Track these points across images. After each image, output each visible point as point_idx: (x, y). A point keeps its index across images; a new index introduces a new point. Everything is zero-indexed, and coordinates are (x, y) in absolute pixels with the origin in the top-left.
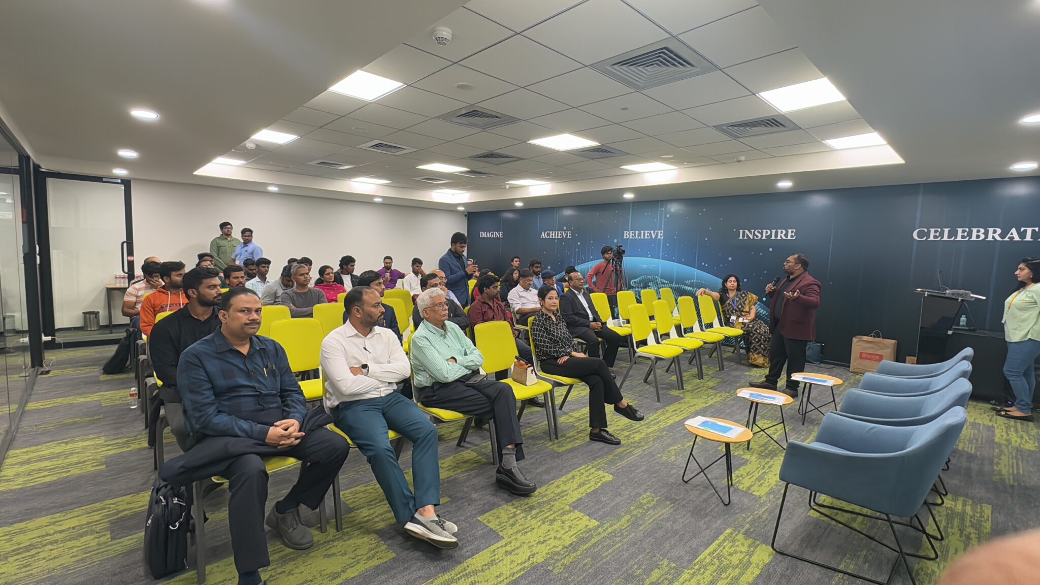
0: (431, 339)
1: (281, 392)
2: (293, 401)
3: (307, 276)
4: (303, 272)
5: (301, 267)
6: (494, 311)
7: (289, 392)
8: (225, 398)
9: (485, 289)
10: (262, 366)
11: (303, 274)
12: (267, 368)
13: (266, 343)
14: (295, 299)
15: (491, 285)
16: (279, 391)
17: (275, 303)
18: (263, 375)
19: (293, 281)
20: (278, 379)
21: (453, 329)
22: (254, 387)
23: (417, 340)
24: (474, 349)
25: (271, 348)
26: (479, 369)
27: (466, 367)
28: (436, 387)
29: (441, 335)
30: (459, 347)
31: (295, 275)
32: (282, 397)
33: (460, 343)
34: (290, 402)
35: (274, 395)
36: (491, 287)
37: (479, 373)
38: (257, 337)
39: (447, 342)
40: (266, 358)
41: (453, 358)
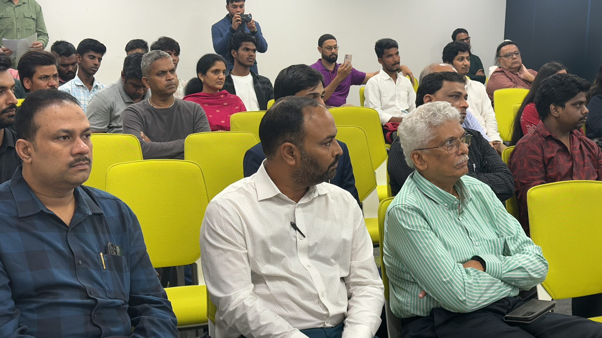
0: (429, 215)
1: (130, 303)
2: (152, 322)
3: (172, 76)
4: (165, 68)
5: (161, 57)
6: (572, 159)
7: (146, 305)
8: (34, 306)
9: (552, 107)
10: (96, 249)
11: (164, 72)
12: (105, 253)
13: (104, 202)
14: (149, 122)
15: (567, 100)
16: (127, 300)
17: (110, 129)
18: (98, 266)
19: (145, 86)
20: (127, 275)
21: (478, 194)
22: (82, 290)
23: (398, 215)
24: (527, 242)
25: (112, 213)
26: (535, 288)
27: (507, 282)
28: (438, 320)
29: (452, 207)
30: (490, 234)
31: (149, 72)
32: (133, 313)
33: (494, 226)
34: (147, 325)
35: (118, 307)
36: (567, 104)
37: (536, 295)
38: (87, 190)
39: (464, 223)
40: (103, 233)
41: (477, 259)
